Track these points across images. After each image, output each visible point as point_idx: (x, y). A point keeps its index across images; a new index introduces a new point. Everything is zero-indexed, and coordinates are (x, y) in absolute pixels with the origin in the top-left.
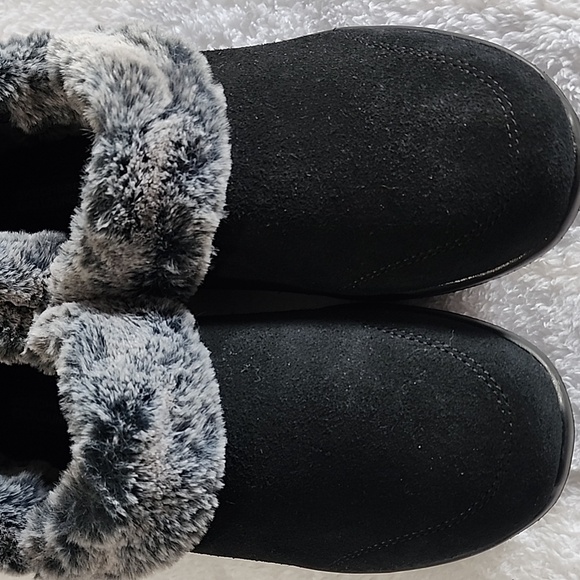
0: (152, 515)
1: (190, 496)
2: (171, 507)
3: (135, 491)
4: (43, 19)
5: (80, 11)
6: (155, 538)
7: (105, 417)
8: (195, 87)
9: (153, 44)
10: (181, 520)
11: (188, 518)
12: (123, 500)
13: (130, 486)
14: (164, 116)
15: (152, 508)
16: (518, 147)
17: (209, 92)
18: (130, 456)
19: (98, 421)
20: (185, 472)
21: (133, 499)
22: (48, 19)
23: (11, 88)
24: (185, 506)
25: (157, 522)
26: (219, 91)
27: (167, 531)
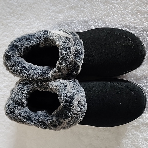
0: (74, 116)
1: (81, 113)
2: (78, 115)
3: (72, 112)
4: (48, 26)
5: (56, 26)
6: (75, 120)
7: (67, 99)
8: (78, 40)
9: (68, 33)
10: (79, 117)
11: (81, 117)
12: (70, 113)
13: (71, 111)
14: (73, 46)
15: (75, 115)
16: (134, 50)
17: (80, 41)
18: (71, 106)
19: (66, 100)
20: (81, 109)
21: (72, 113)
22: (49, 26)
23: (41, 40)
24: (80, 115)
25: (75, 117)
26: (81, 41)
27: (77, 119)
